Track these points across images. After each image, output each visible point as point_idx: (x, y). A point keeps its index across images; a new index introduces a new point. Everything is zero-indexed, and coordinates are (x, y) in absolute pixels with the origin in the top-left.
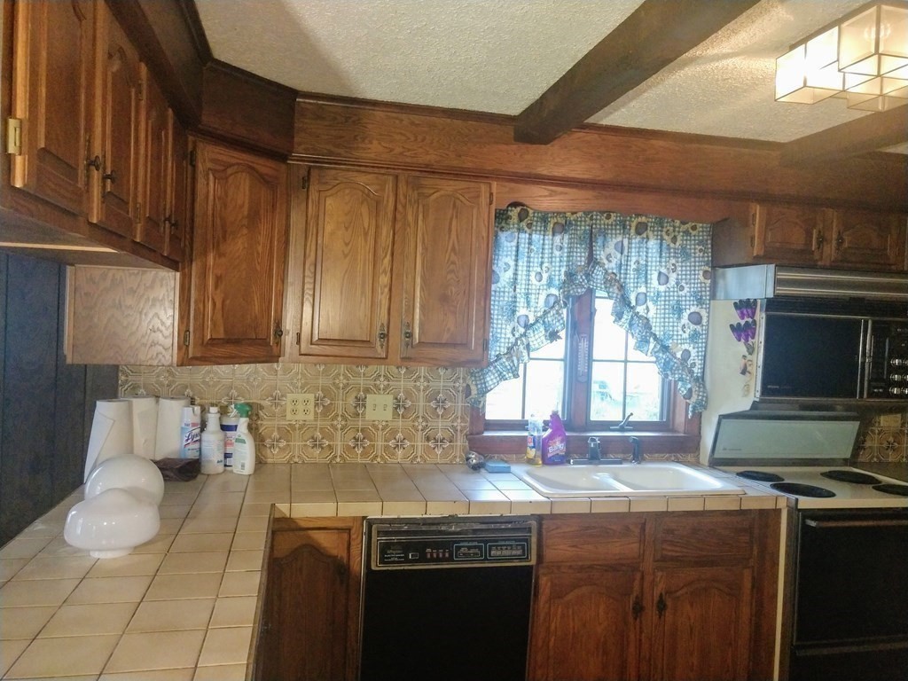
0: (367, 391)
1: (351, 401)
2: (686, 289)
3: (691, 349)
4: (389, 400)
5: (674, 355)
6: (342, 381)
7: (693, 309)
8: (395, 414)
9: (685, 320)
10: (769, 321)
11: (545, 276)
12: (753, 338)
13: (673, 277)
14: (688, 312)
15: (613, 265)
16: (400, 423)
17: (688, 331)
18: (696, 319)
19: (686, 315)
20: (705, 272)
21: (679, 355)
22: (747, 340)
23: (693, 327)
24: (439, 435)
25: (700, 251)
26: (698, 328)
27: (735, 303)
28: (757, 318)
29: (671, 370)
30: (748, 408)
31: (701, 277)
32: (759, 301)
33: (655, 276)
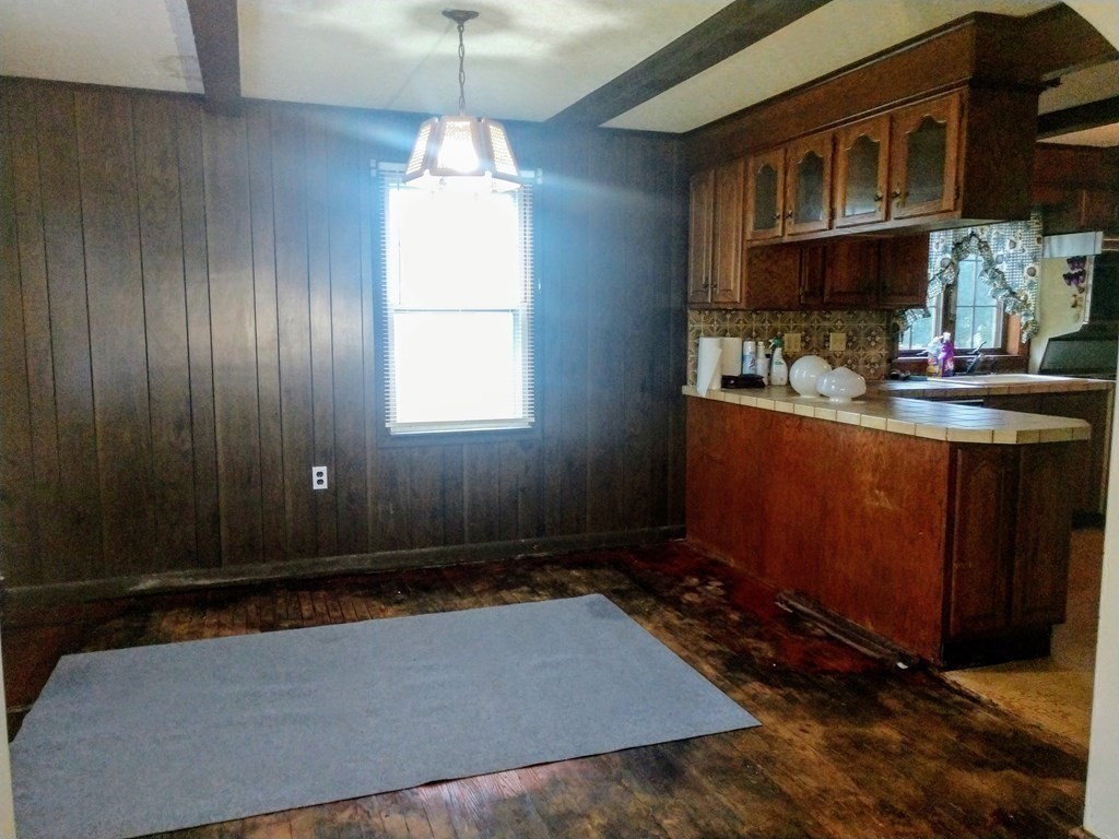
0: (830, 330)
1: (822, 338)
2: (1026, 251)
3: (1028, 293)
4: (843, 336)
6: (815, 325)
7: (1031, 265)
8: (847, 346)
10: (1097, 269)
12: (1083, 282)
13: (1020, 243)
14: (1028, 267)
15: (985, 236)
16: (849, 353)
17: (1027, 281)
20: (1039, 238)
21: (1022, 298)
22: (1077, 284)
23: (1030, 278)
24: (873, 361)
25: (1037, 223)
27: (1068, 260)
28: (1086, 268)
29: (1017, 308)
30: (1079, 330)
31: (1036, 242)
32: (1088, 257)
33: (1008, 242)
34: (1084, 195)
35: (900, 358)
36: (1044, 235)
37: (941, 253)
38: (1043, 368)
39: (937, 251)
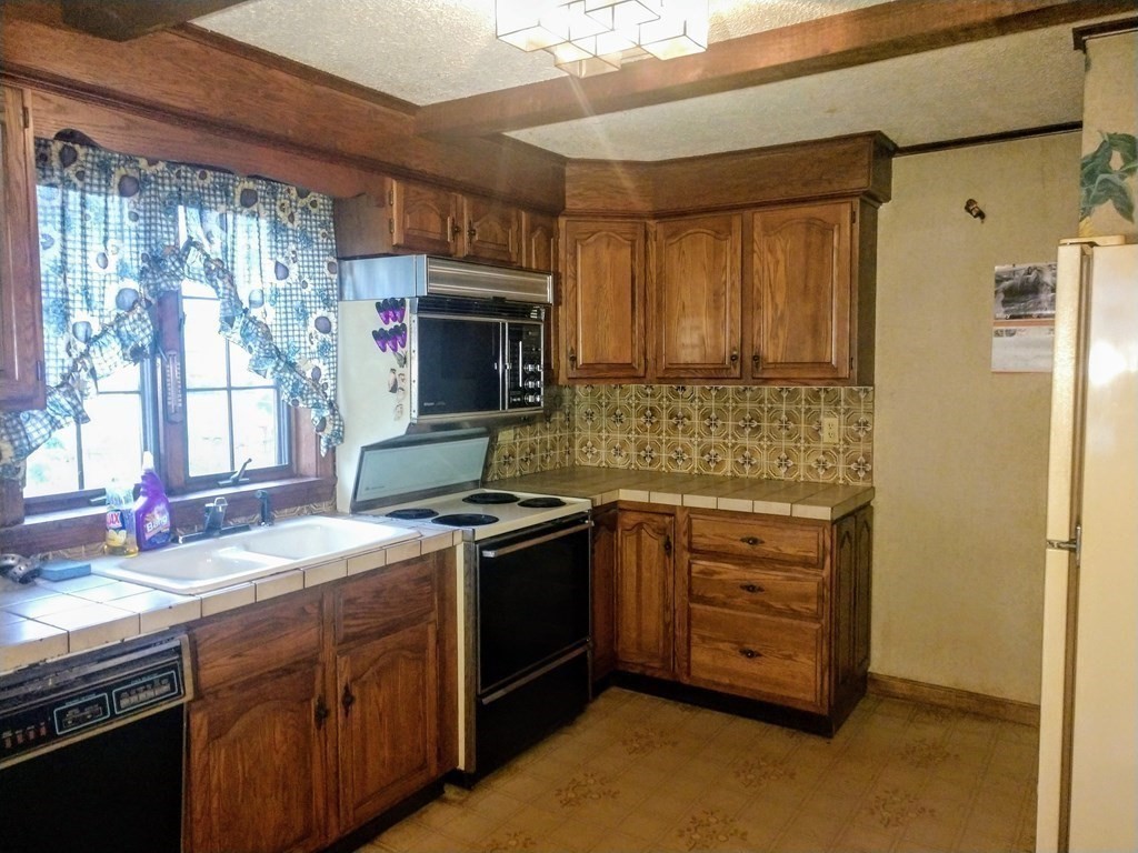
2: (310, 287)
3: (321, 366)
7: (321, 312)
9: (312, 328)
10: (422, 323)
11: (113, 260)
12: (403, 346)
13: (294, 269)
14: (315, 316)
15: (216, 248)
17: (315, 341)
18: (323, 326)
19: (311, 321)
20: (330, 264)
21: (309, 375)
22: (395, 350)
23: (321, 336)
25: (324, 235)
26: (328, 337)
27: (378, 305)
28: (406, 321)
29: (301, 394)
30: (403, 432)
31: (326, 270)
32: (408, 301)
33: (271, 267)
34: (395, 187)
35: (29, 521)
36: (341, 258)
37: (114, 277)
38: (359, 499)
39: (102, 271)
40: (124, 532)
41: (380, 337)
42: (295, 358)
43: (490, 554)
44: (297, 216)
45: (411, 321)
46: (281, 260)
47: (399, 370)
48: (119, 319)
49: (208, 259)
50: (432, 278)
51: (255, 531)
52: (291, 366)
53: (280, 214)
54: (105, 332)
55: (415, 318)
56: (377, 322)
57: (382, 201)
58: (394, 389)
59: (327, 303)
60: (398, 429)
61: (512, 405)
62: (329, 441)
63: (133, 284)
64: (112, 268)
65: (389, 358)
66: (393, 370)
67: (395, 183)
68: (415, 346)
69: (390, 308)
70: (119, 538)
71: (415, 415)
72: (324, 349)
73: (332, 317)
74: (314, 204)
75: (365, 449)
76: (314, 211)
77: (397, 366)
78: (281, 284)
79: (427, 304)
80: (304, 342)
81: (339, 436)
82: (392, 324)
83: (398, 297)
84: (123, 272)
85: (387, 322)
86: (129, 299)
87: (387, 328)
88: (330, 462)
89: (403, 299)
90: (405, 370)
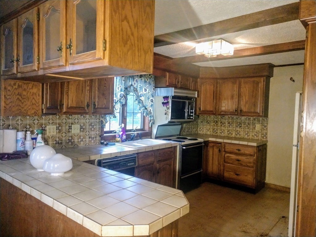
0: (72, 124)
1: (67, 127)
2: (150, 93)
3: (151, 109)
4: (78, 126)
5: (148, 110)
6: (64, 121)
7: (152, 98)
8: (81, 131)
9: (150, 101)
10: (172, 101)
11: (120, 88)
12: (168, 106)
13: (148, 90)
14: (150, 99)
15: (136, 86)
16: (82, 133)
17: (150, 104)
18: (152, 101)
19: (150, 100)
20: (154, 89)
21: (149, 111)
22: (166, 106)
24: (93, 136)
25: (153, 83)
26: (152, 103)
27: (163, 97)
28: (169, 101)
29: (148, 114)
30: (167, 123)
31: (153, 90)
32: (169, 97)
34: (168, 74)
35: (105, 135)
36: (155, 88)
37: (120, 91)
38: (156, 136)
39: (118, 90)
40: (119, 138)
41: (163, 103)
42: (147, 107)
43: (184, 148)
44: (148, 79)
45: (170, 100)
46: (145, 88)
47: (167, 110)
48: (120, 99)
49: (134, 88)
50: (175, 92)
51: (139, 140)
52: (146, 109)
53: (146, 79)
54: (117, 101)
55: (171, 100)
56: (163, 101)
57: (165, 77)
58: (166, 114)
59: (153, 96)
60: (166, 122)
61: (188, 118)
62: (151, 124)
63: (123, 93)
64: (119, 90)
65: (165, 108)
66: (166, 110)
67: (168, 73)
68: (171, 106)
69: (166, 98)
70: (119, 139)
71: (170, 119)
72: (152, 105)
73: (153, 99)
74: (151, 77)
75: (159, 126)
76: (151, 78)
77: (166, 109)
78: (145, 93)
79: (174, 97)
80: (148, 104)
81: (153, 123)
82: (166, 101)
83: (167, 96)
84: (121, 91)
85: (165, 101)
86: (122, 95)
87: (165, 102)
88: (151, 128)
89: (168, 96)
90: (168, 110)
